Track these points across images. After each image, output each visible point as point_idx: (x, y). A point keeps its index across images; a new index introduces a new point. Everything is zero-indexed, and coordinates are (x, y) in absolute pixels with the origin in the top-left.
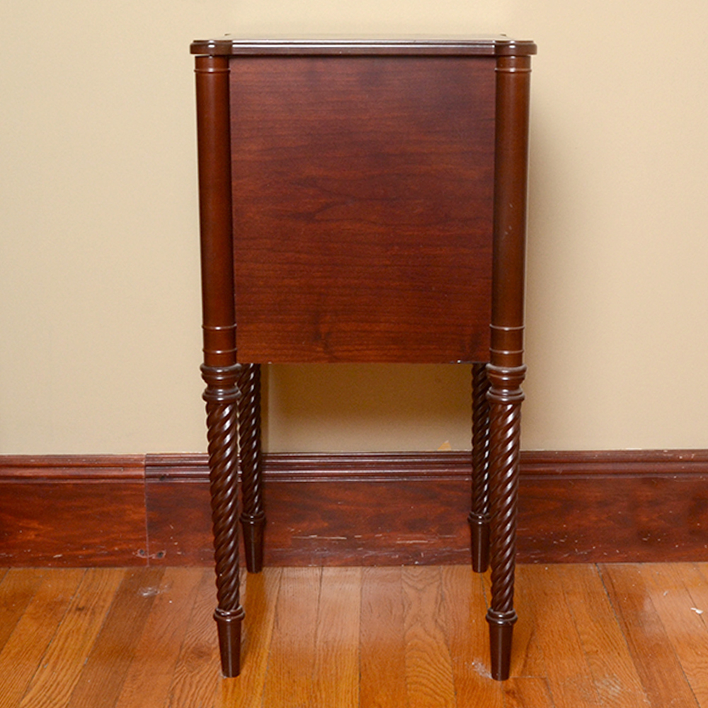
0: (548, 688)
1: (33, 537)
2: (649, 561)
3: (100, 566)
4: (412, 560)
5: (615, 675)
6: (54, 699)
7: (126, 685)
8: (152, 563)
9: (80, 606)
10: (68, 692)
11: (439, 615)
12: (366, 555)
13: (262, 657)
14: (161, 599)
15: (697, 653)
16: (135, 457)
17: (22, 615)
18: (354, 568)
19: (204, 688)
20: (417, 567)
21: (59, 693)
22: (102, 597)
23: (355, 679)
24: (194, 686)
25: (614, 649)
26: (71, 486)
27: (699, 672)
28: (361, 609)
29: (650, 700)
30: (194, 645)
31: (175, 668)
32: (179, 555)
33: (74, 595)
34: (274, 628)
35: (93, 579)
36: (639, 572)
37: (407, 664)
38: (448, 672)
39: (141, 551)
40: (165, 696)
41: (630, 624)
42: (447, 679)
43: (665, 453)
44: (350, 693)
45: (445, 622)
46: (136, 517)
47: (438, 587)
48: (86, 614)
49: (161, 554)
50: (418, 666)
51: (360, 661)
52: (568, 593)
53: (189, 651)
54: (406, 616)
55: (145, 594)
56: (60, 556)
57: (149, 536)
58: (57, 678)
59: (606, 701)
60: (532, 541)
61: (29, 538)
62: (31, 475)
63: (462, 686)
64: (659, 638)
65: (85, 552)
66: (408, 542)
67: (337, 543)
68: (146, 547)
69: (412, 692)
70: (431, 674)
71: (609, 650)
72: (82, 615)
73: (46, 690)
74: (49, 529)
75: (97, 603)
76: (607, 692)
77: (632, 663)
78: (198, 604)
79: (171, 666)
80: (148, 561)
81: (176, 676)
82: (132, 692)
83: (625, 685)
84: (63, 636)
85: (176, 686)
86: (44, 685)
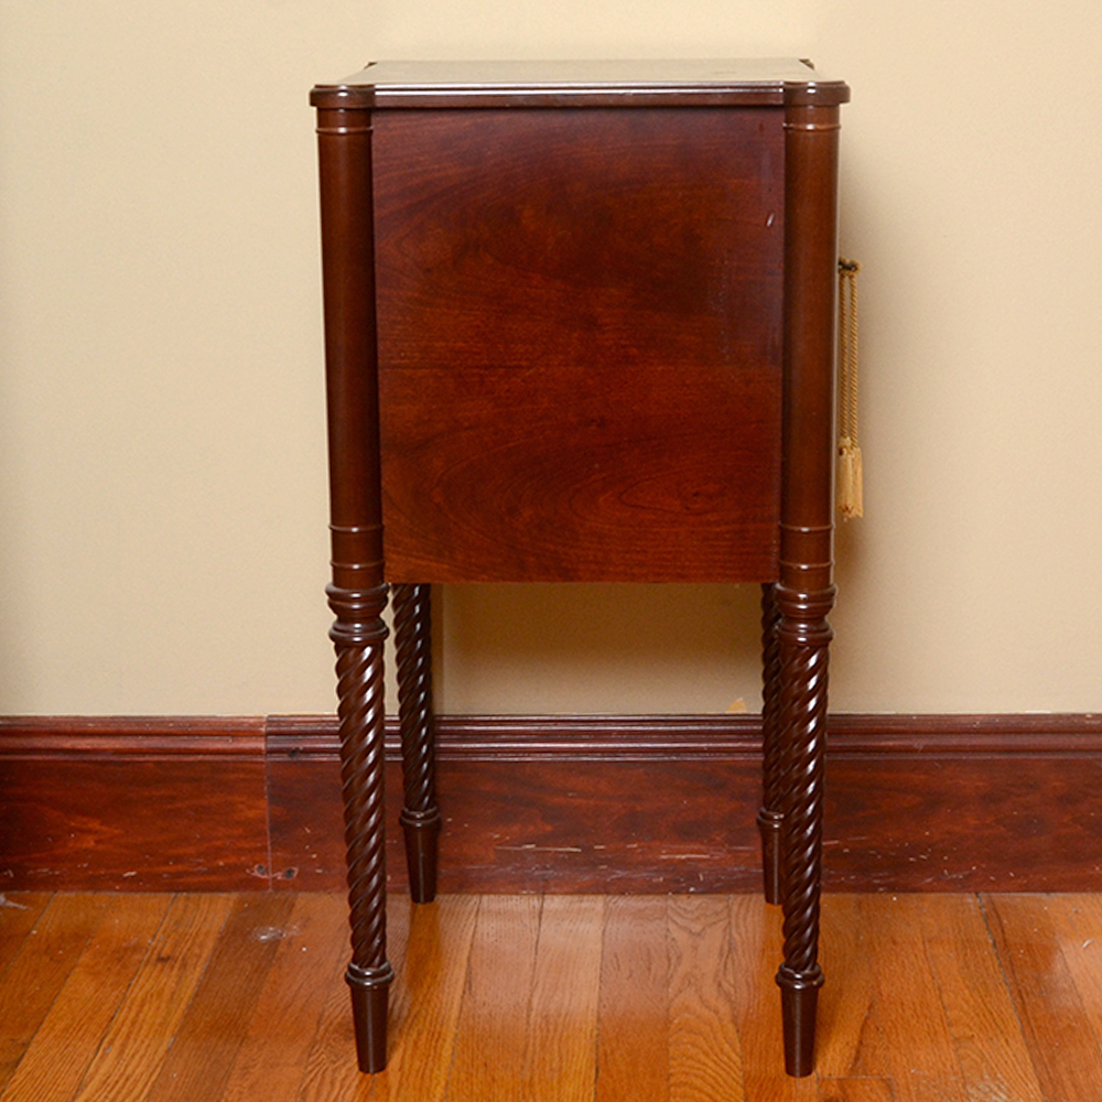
0: (892, 1095)
1: (92, 843)
2: (1062, 891)
3: (196, 890)
4: (684, 885)
5: (999, 1076)
7: (231, 1082)
8: (278, 886)
9: (163, 955)
10: (142, 1091)
11: (725, 974)
12: (614, 876)
13: (444, 1040)
14: (290, 943)
16: (252, 721)
17: (73, 968)
18: (592, 897)
20: (692, 897)
22: (198, 941)
23: (590, 1078)
24: (338, 1085)
25: (998, 1032)
26: (150, 764)
28: (601, 964)
30: (339, 1019)
31: (310, 1056)
32: (319, 874)
33: (154, 937)
34: (464, 992)
35: (185, 911)
36: (1046, 908)
37: (671, 1055)
38: (734, 1067)
39: (260, 867)
41: (1027, 994)
42: (734, 1079)
43: (1088, 719)
45: (734, 987)
46: (251, 814)
47: (725, 930)
48: (173, 967)
49: (290, 872)
50: (690, 1058)
51: (597, 1046)
52: (930, 941)
53: (331, 1028)
54: (672, 976)
55: (263, 937)
56: (133, 873)
57: (272, 843)
58: (125, 1070)
60: (875, 856)
61: (84, 846)
62: (89, 747)
63: (755, 1090)
64: (1071, 1017)
65: (172, 868)
66: (678, 857)
67: (566, 857)
68: (267, 862)
69: (678, 1099)
70: (709, 1071)
71: (991, 1034)
72: (167, 970)
73: (109, 1089)
74: (116, 832)
75: (189, 949)
77: (1028, 1057)
79: (303, 1053)
80: (270, 883)
81: (310, 1068)
82: (241, 1093)
83: (1014, 1093)
84: (137, 1003)
85: (309, 1084)
86: (105, 1082)
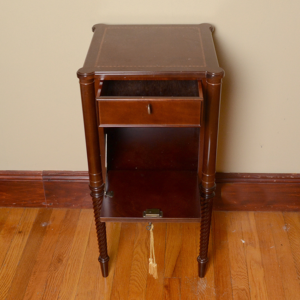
0: (180, 284)
1: (5, 198)
6: (6, 284)
7: (31, 277)
8: (48, 206)
9: (20, 231)
10: (11, 280)
13: (81, 263)
14: (49, 227)
15: (238, 266)
16: (39, 172)
19: (58, 280)
21: (8, 281)
22: (28, 226)
23: (112, 277)
26: (15, 182)
27: (236, 277)
29: (216, 293)
30: (58, 255)
31: (50, 268)
32: (58, 205)
33: (19, 224)
34: (87, 246)
35: (27, 214)
37: (132, 269)
40: (44, 284)
42: (145, 278)
44: (109, 285)
46: (41, 192)
48: (22, 235)
49: (51, 204)
50: (136, 270)
51: (115, 266)
53: (56, 258)
54: (135, 241)
55: (43, 225)
56: (15, 204)
57: (46, 198)
58: (8, 273)
59: (200, 293)
61: (3, 198)
63: (149, 282)
65: (24, 203)
68: (45, 202)
69: (131, 285)
70: (140, 275)
72: (20, 236)
74: (10, 195)
75: (26, 229)
76: (201, 288)
77: (213, 272)
78: (62, 230)
79: (48, 267)
81: (49, 272)
82: (33, 281)
83: (208, 284)
84: (13, 248)
85: (48, 278)
86: (3, 276)
